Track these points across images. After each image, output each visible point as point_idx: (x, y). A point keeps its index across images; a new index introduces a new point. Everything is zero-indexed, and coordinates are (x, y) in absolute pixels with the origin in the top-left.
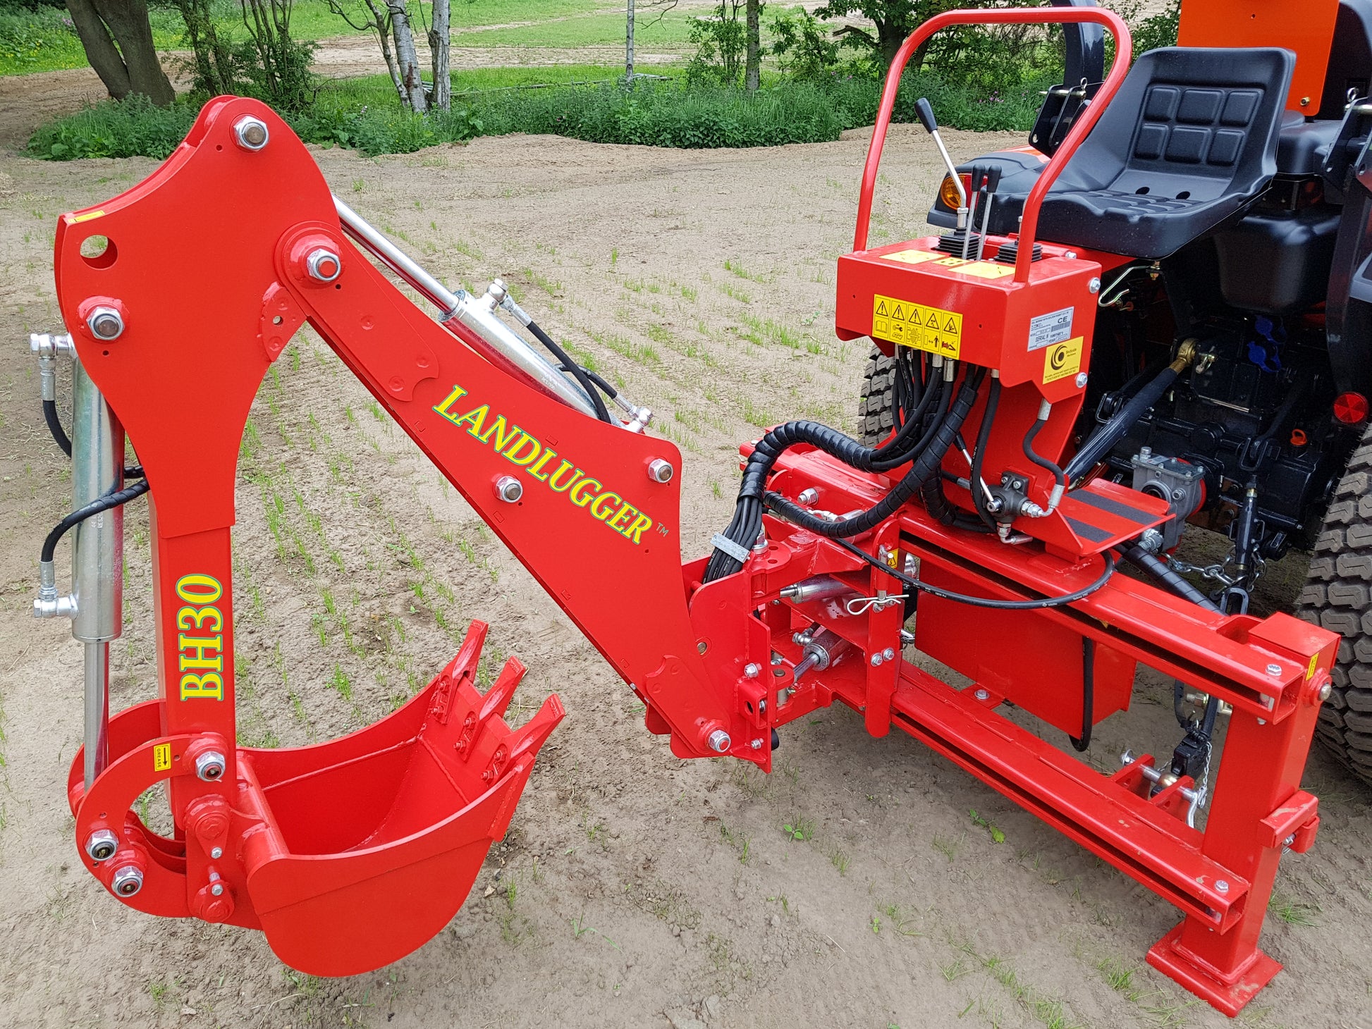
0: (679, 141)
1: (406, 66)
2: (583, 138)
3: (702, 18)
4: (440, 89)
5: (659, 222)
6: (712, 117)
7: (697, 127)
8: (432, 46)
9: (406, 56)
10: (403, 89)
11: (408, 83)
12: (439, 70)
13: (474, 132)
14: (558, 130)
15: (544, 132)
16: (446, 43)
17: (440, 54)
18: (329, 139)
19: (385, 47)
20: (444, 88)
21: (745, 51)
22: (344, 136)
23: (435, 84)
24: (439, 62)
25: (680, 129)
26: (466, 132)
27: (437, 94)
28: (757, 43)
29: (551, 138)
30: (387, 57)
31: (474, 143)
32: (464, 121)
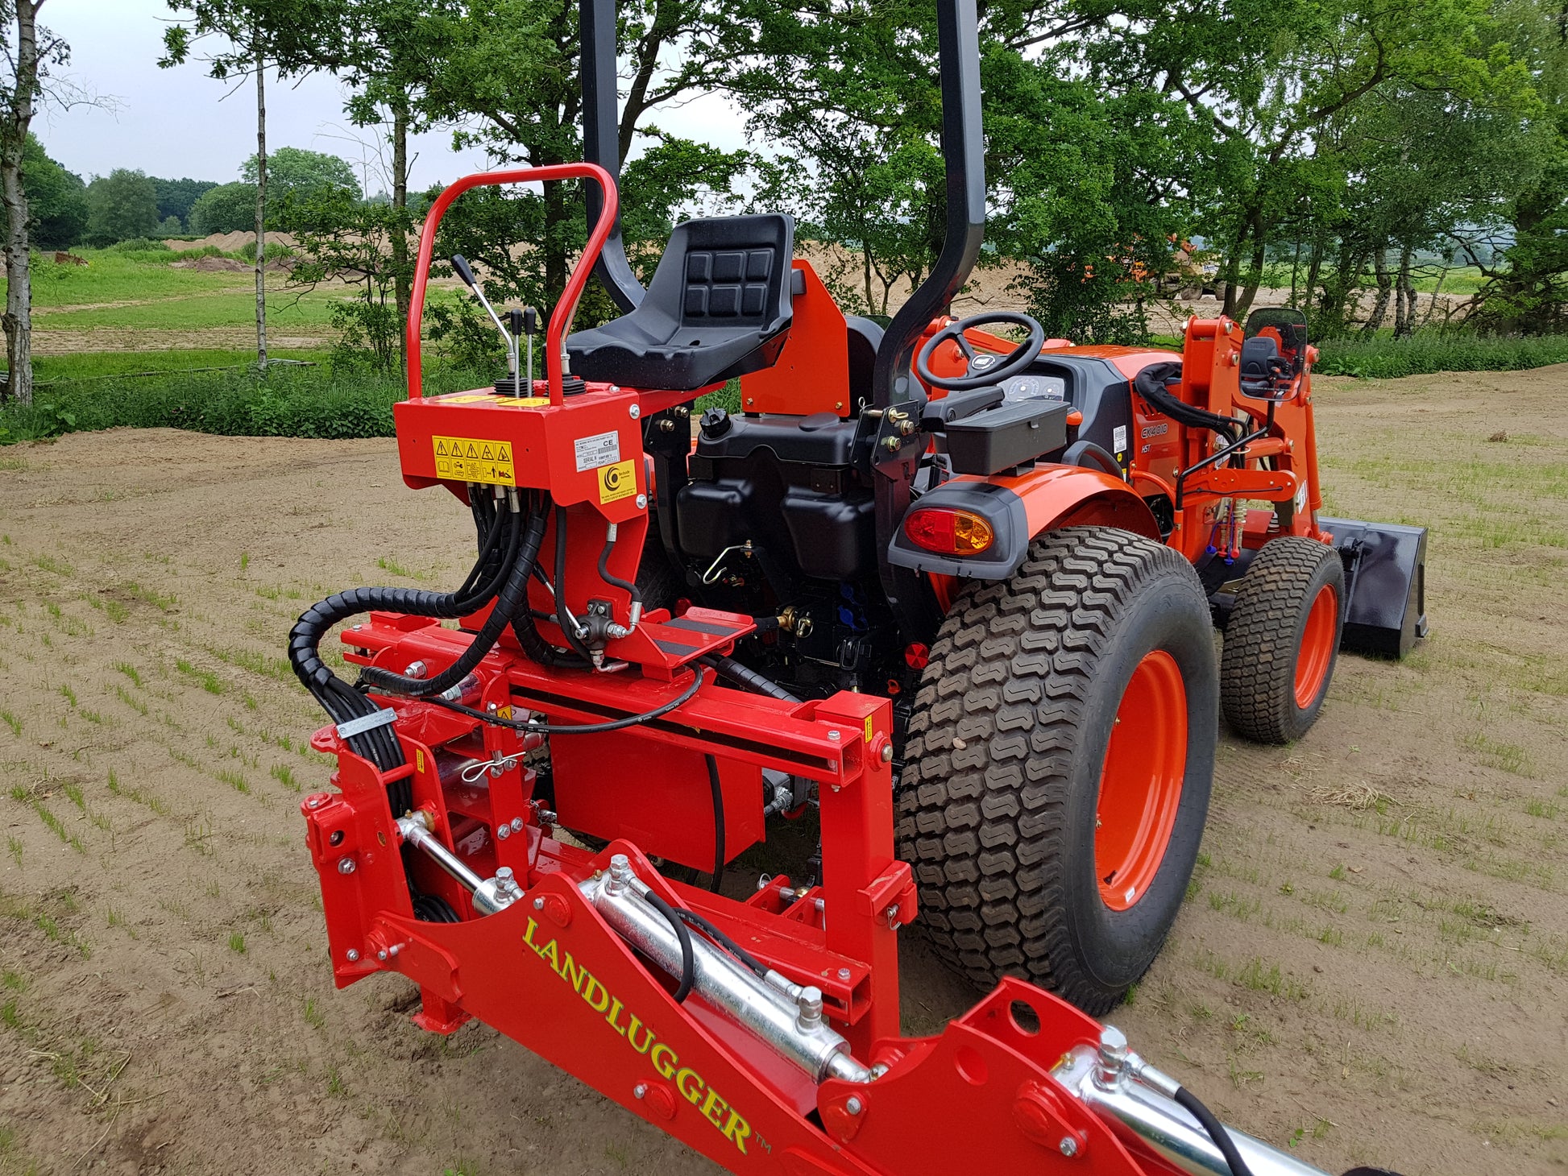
0: (324, 431)
2: (206, 431)
3: (345, 303)
4: (18, 379)
5: (300, 520)
6: (362, 406)
7: (345, 416)
8: (7, 331)
12: (17, 358)
13: (64, 428)
14: (174, 422)
15: (156, 425)
16: (26, 327)
17: (18, 339)
20: (23, 378)
21: (397, 336)
23: (12, 373)
24: (17, 348)
25: (325, 419)
26: (53, 427)
27: (14, 385)
29: (166, 432)
31: (64, 440)
32: (48, 415)
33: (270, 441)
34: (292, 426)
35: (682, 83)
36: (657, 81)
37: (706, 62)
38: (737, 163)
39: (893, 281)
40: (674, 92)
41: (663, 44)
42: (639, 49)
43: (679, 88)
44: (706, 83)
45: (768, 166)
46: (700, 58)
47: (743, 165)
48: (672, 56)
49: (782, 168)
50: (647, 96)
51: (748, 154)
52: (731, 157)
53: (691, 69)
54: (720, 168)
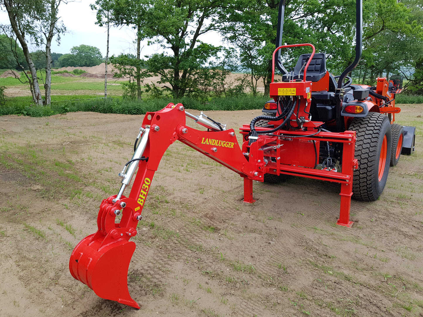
0: (130, 113)
1: (37, 94)
2: (100, 112)
3: (125, 83)
4: (48, 100)
6: (139, 107)
7: (135, 109)
8: (45, 88)
9: (37, 91)
10: (36, 100)
11: (38, 98)
12: (48, 95)
13: (67, 111)
14: (92, 110)
15: (88, 111)
16: (50, 87)
17: (48, 90)
18: (19, 113)
19: (31, 88)
20: (49, 100)
21: (137, 91)
22: (25, 112)
23: (46, 99)
24: (48, 92)
25: (130, 110)
26: (64, 111)
27: (47, 102)
28: (140, 89)
29: (91, 112)
30: (32, 91)
31: (68, 114)
32: (63, 108)
33: (118, 115)
34: (123, 111)
35: (209, 29)
36: (203, 28)
37: (215, 24)
38: (219, 49)
39: (258, 79)
40: (207, 31)
41: (205, 19)
42: (199, 20)
43: (208, 30)
44: (215, 29)
45: (227, 50)
46: (214, 23)
47: (221, 49)
48: (207, 22)
49: (230, 50)
50: (200, 32)
51: (222, 47)
52: (218, 47)
53: (212, 25)
54: (214, 50)
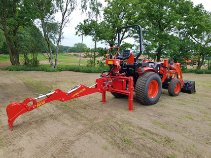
1: (52, 63)
2: (75, 72)
3: (88, 60)
7: (89, 71)
10: (51, 66)
12: (56, 64)
13: (62, 71)
16: (57, 61)
18: (43, 71)
19: (50, 61)
27: (55, 67)
28: (95, 63)
33: (82, 73)
35: (127, 37)
38: (133, 46)
41: (125, 33)
45: (137, 46)
50: (123, 38)
53: (128, 35)
54: (131, 46)
